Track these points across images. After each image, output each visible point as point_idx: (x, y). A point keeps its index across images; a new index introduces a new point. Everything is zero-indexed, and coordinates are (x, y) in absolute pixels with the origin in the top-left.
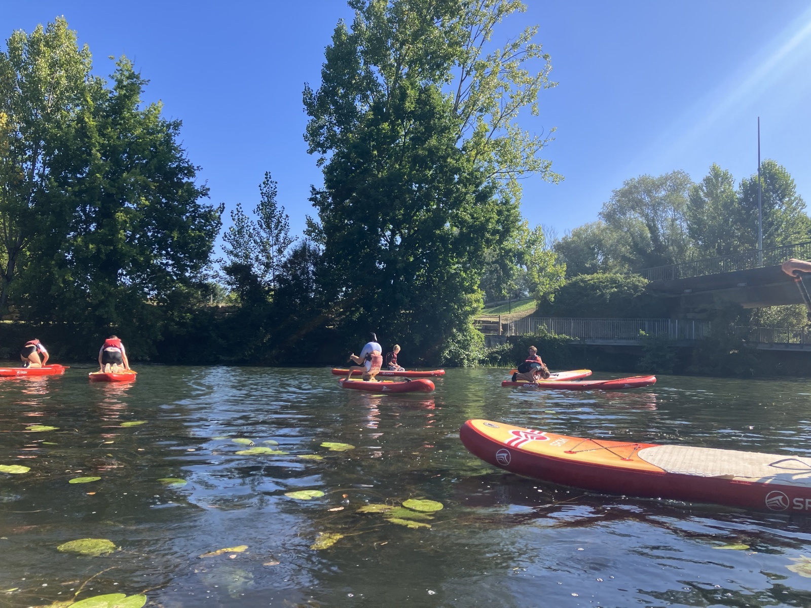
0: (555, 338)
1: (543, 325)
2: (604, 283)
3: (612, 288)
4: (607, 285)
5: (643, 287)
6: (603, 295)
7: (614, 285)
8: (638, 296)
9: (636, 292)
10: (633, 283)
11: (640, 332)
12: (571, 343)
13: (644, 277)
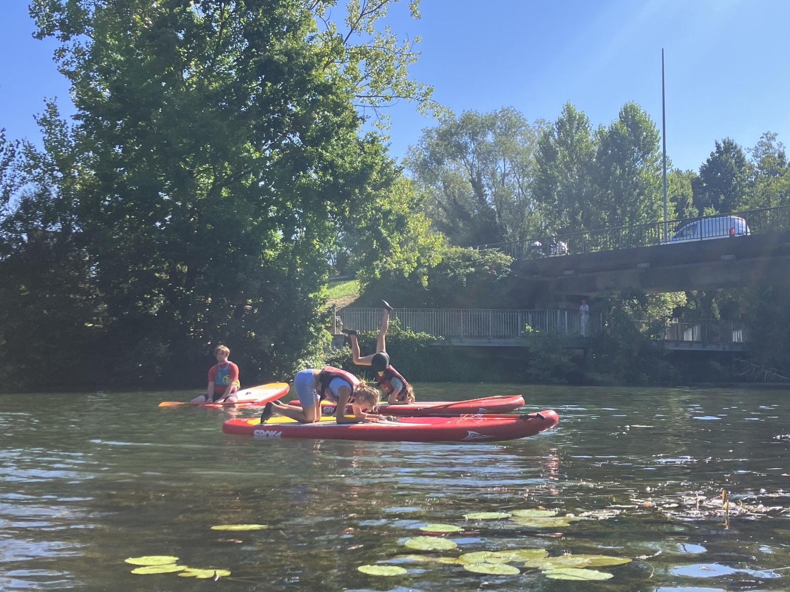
0: (413, 337)
1: (395, 319)
2: (453, 259)
3: (467, 267)
4: (459, 263)
5: (508, 267)
6: (455, 277)
7: (467, 263)
8: (503, 279)
9: (499, 272)
10: (494, 261)
11: (527, 327)
12: (434, 344)
13: (505, 253)
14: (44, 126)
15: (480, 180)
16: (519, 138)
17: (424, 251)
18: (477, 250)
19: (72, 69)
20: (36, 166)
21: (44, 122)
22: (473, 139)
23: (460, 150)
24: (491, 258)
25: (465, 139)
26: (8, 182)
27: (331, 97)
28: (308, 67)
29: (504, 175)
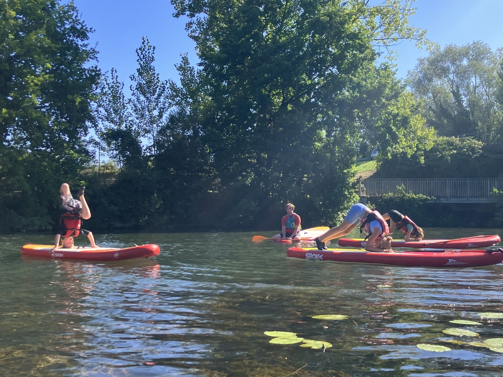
0: (414, 197)
1: (401, 186)
2: (441, 145)
3: (451, 150)
4: (445, 148)
5: (480, 149)
6: (443, 157)
7: (451, 147)
8: (476, 157)
9: (474, 153)
10: (470, 145)
11: (494, 190)
12: (428, 202)
13: (477, 140)
14: (181, 71)
15: (458, 91)
16: (486, 61)
17: (421, 140)
18: (458, 139)
19: (197, 35)
20: (177, 96)
21: (180, 68)
22: (453, 64)
23: (445, 71)
24: (467, 144)
25: (448, 64)
26: (162, 106)
27: (357, 41)
28: (343, 23)
29: (475, 87)
